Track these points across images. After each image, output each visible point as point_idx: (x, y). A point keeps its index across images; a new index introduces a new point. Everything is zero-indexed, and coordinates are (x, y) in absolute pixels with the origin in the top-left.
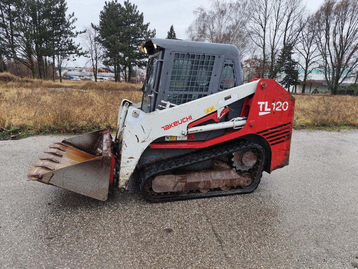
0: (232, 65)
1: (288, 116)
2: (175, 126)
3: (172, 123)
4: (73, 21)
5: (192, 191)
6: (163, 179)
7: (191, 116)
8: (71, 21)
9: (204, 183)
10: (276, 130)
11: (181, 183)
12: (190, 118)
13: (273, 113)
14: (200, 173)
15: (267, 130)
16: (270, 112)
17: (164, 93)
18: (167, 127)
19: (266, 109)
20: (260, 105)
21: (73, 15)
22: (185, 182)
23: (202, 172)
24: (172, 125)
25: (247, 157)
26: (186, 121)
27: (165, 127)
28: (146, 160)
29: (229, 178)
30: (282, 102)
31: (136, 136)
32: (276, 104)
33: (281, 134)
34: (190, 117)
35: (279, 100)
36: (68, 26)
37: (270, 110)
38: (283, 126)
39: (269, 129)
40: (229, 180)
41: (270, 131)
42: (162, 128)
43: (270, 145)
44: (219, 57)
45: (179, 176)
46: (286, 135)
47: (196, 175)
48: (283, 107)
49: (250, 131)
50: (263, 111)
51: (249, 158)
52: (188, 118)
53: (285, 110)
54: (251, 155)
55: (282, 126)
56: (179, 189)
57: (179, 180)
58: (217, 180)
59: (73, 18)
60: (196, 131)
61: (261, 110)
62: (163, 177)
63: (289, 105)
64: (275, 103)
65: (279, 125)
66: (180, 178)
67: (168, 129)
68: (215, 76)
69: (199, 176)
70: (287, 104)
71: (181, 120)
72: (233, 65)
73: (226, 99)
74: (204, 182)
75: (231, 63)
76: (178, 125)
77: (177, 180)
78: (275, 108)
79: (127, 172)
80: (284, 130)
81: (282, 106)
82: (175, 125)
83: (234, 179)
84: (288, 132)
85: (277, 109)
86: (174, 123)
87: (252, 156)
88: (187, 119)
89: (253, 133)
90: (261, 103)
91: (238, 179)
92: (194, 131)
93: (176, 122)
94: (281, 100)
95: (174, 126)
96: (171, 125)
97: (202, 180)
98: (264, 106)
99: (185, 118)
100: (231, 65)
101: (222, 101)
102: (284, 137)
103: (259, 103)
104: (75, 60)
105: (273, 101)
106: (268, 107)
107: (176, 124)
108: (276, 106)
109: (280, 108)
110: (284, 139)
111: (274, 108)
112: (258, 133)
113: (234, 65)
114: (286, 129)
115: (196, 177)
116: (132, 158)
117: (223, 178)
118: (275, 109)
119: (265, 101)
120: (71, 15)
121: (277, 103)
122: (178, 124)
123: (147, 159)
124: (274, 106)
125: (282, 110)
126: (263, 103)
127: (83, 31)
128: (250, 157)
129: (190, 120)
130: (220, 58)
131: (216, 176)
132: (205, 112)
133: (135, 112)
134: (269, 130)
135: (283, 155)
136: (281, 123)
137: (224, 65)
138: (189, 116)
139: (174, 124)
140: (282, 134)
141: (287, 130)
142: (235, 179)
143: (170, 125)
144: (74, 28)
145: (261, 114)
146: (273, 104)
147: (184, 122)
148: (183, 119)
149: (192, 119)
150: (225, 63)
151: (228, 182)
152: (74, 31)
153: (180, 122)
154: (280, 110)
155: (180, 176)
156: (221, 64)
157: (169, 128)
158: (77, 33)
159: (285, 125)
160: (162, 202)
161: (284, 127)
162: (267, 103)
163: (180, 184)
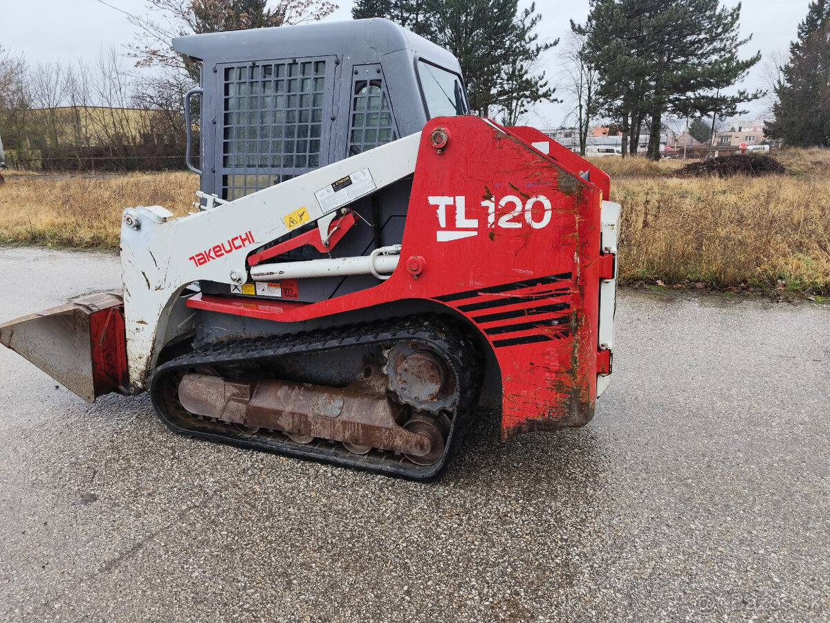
0: (378, 82)
1: (557, 248)
2: (218, 256)
3: (210, 250)
4: (533, 23)
5: (263, 432)
6: (198, 384)
7: (250, 232)
8: (527, 23)
9: (293, 418)
10: (508, 295)
11: (236, 404)
12: (249, 237)
13: (490, 234)
14: (293, 389)
15: (473, 293)
16: (475, 233)
17: (214, 172)
18: (201, 259)
19: (461, 221)
20: (437, 207)
21: (533, 10)
22: (247, 403)
23: (300, 389)
24: (211, 255)
25: (406, 370)
26: (240, 247)
27: (196, 259)
28: (208, 335)
29: (359, 421)
30: (524, 198)
31: (143, 273)
32: (497, 203)
33: (530, 311)
34: (248, 234)
35: (509, 189)
36: (521, 36)
37: (474, 223)
38: (539, 284)
39: (481, 290)
40: (360, 427)
41: (485, 297)
42: (190, 259)
43: (491, 344)
44: (337, 63)
45: (233, 386)
46: (555, 319)
47: (282, 392)
48: (528, 216)
49: (411, 291)
50: (451, 225)
51: (412, 374)
52: (245, 239)
53: (536, 226)
54: (420, 366)
55: (532, 283)
56: (234, 418)
57: (234, 395)
58: (326, 417)
59: (533, 16)
60: (268, 274)
61: (443, 224)
62: (198, 379)
63: (553, 209)
64: (493, 199)
65: (519, 279)
66: (236, 391)
67: (203, 263)
68: (333, 119)
69: (287, 396)
70: (547, 204)
71: (229, 241)
72: (380, 80)
73: (338, 186)
74: (293, 414)
75: (376, 76)
76: (223, 254)
77: (228, 394)
78: (497, 219)
79: (139, 351)
80: (543, 298)
81: (523, 211)
82: (218, 254)
83: (374, 427)
84: (562, 309)
85: (504, 222)
86: (214, 248)
87: (423, 369)
88: (243, 241)
89: (423, 296)
90: (440, 202)
91: (387, 429)
92: (263, 274)
93: (218, 246)
94: (518, 190)
95: (214, 256)
96: (207, 253)
97: (289, 408)
98: (451, 211)
99: (237, 238)
100: (375, 83)
101: (327, 194)
102: (548, 323)
103: (433, 200)
104: (526, 111)
105: (486, 194)
106: (468, 215)
107: (218, 251)
108: (500, 213)
109: (514, 220)
110: (545, 331)
111: (491, 219)
112: (443, 298)
113: (383, 80)
114: (552, 296)
115: (278, 398)
116: (142, 322)
117: (344, 417)
118: (496, 223)
119: (453, 193)
120: (529, 8)
121: (503, 202)
122: (223, 251)
123: (210, 331)
124: (492, 209)
125: (527, 226)
126: (448, 200)
127: (552, 42)
128: (416, 370)
129: (250, 243)
130: (340, 65)
131: (329, 407)
132: (284, 223)
133: (128, 219)
134: (480, 294)
135: (550, 386)
136: (529, 274)
137: (354, 84)
138: (246, 234)
139: (215, 252)
140: (534, 313)
141: (556, 300)
142: (379, 428)
143: (205, 252)
144: (534, 39)
145: (443, 236)
146: (485, 203)
147: (236, 248)
148: (233, 240)
149: (253, 241)
150: (356, 78)
151: (358, 430)
152: (532, 46)
153: (228, 248)
154: (519, 225)
155: (235, 387)
156: (346, 84)
157: (205, 262)
158: (538, 50)
159: (544, 281)
160: (194, 437)
161: (540, 287)
162: (461, 201)
163: (233, 404)
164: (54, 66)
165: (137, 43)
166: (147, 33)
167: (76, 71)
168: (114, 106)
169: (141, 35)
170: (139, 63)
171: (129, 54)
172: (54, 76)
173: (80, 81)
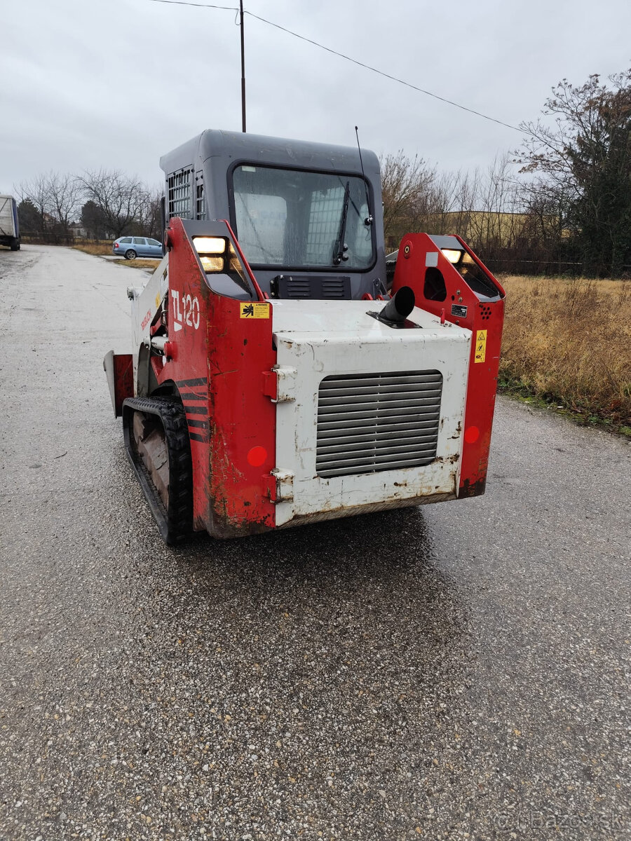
1: (202, 351)
2: (145, 325)
10: (192, 390)
16: (181, 327)
19: (178, 314)
20: (173, 300)
27: (142, 326)
30: (192, 298)
33: (197, 410)
37: (181, 317)
38: (199, 385)
43: (190, 435)
44: (192, 171)
46: (204, 422)
48: (193, 315)
53: (196, 326)
55: (197, 382)
58: (154, 467)
61: (175, 315)
63: (200, 312)
64: (185, 296)
70: (198, 307)
73: (165, 276)
74: (149, 458)
81: (192, 311)
85: (188, 320)
86: (145, 319)
88: (149, 315)
90: (174, 295)
94: (190, 289)
98: (176, 303)
101: (163, 282)
102: (201, 424)
105: (183, 291)
106: (180, 310)
108: (187, 310)
109: (190, 318)
110: (201, 432)
111: (185, 315)
113: (204, 185)
114: (202, 398)
117: (160, 471)
118: (186, 319)
119: (176, 288)
121: (187, 300)
124: (185, 306)
125: (193, 326)
130: (193, 173)
132: (156, 304)
139: (145, 322)
141: (204, 403)
145: (175, 327)
146: (183, 300)
150: (197, 184)
154: (191, 325)
157: (144, 328)
159: (200, 382)
161: (199, 389)
162: (178, 295)
164: (456, 175)
165: (524, 149)
166: (535, 138)
167: (472, 178)
168: (494, 211)
169: (529, 140)
170: (524, 168)
171: (514, 160)
172: (453, 184)
173: (471, 190)
